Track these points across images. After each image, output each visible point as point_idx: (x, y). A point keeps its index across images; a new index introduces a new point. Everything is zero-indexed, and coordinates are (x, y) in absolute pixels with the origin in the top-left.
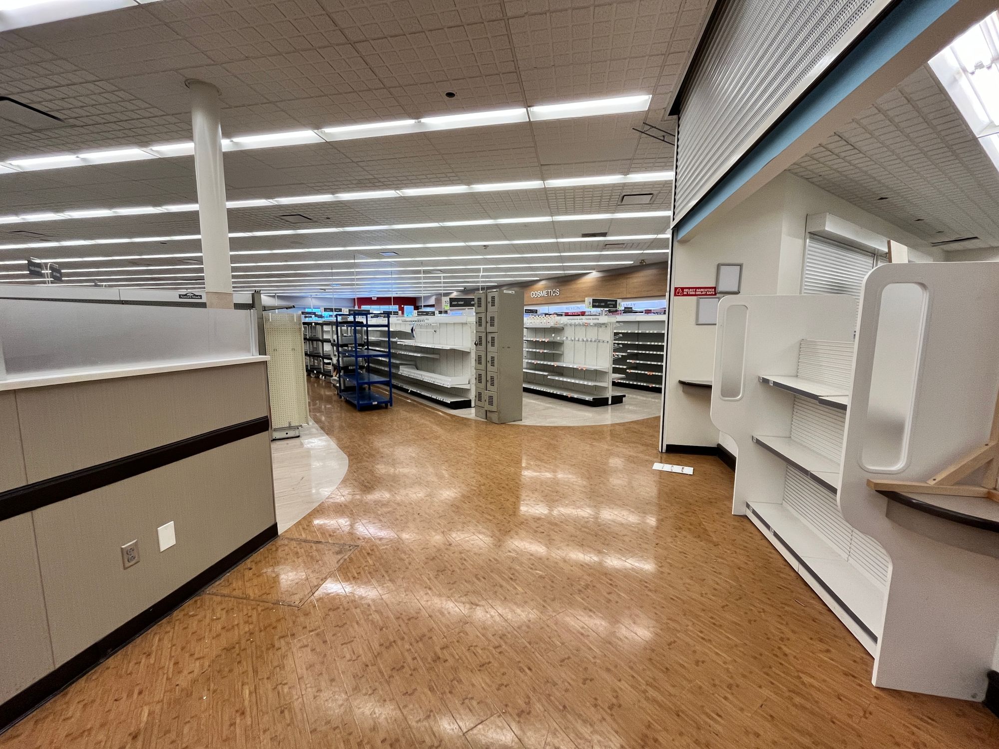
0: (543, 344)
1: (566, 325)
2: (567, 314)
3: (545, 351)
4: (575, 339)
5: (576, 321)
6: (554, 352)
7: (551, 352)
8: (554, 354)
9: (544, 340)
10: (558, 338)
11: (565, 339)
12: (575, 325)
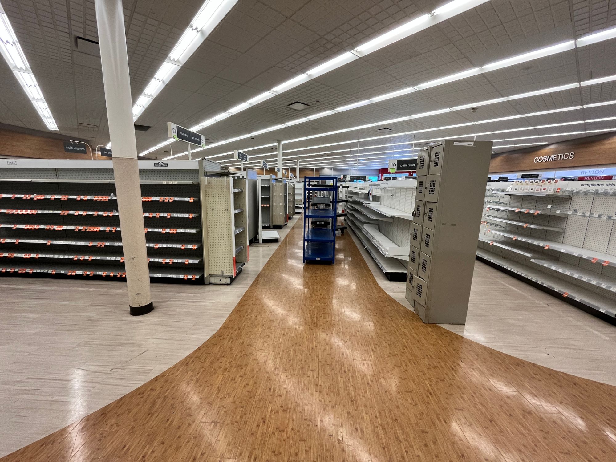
0: (530, 218)
1: (578, 193)
2: (581, 179)
3: (532, 226)
4: (591, 214)
5: (598, 188)
6: (546, 228)
7: (541, 228)
8: (547, 230)
9: (532, 212)
10: (558, 211)
11: (570, 213)
12: (596, 194)
